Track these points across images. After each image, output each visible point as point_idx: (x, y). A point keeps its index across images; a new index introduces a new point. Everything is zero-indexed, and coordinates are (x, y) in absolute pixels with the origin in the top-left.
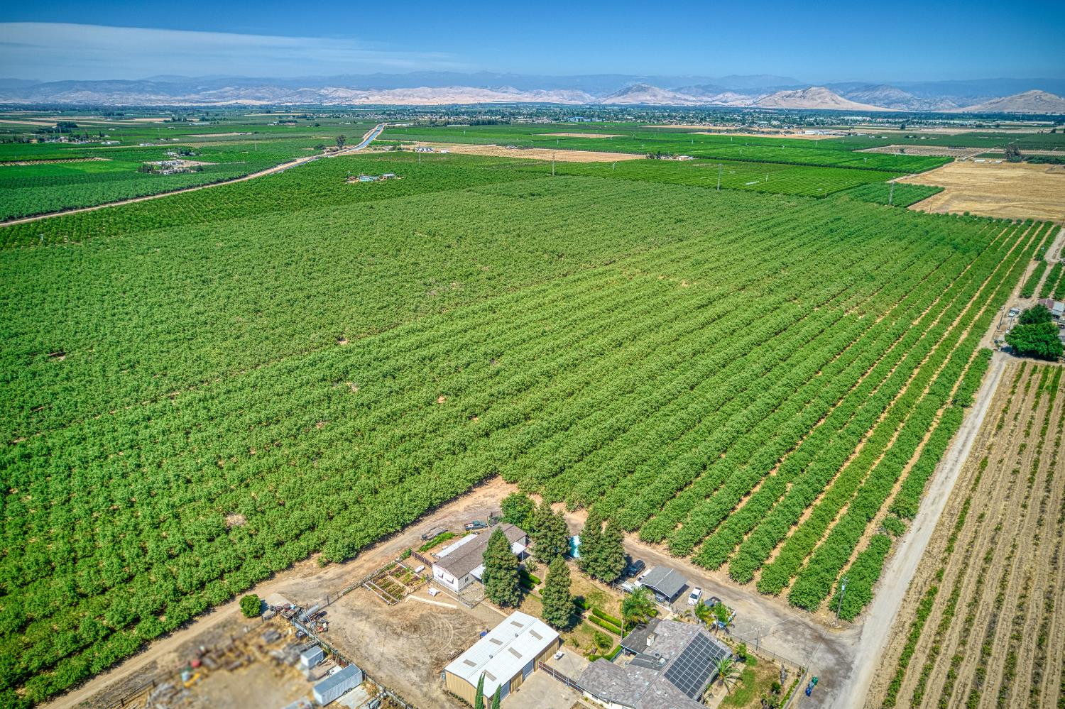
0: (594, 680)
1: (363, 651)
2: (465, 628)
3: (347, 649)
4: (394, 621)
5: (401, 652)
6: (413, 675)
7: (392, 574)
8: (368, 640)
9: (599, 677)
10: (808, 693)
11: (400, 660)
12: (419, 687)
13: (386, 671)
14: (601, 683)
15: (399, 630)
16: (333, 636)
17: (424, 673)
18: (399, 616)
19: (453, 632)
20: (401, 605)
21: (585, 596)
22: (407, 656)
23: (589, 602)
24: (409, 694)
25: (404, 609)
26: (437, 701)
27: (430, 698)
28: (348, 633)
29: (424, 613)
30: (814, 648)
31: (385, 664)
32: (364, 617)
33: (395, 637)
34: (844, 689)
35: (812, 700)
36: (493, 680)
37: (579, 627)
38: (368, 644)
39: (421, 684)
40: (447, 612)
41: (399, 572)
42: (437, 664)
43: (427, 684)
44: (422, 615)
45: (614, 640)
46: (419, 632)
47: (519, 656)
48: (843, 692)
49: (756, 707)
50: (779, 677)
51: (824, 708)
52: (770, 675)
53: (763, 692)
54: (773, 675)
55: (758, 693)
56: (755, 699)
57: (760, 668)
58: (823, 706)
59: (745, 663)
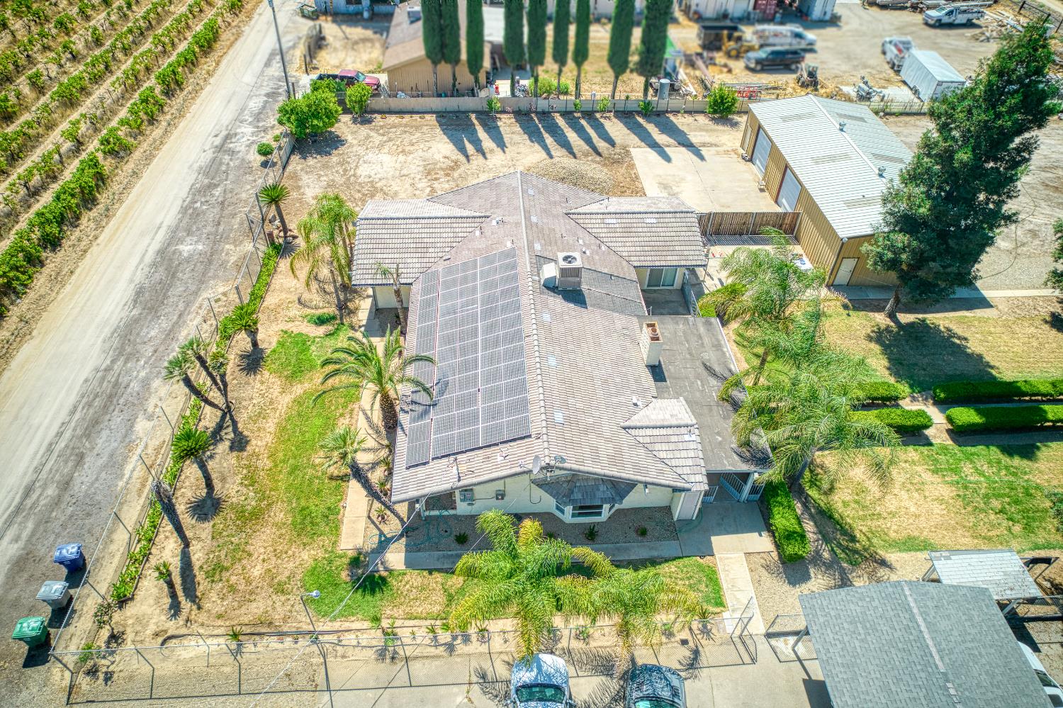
49: (261, 415)
50: (200, 576)
51: (16, 539)
52: (238, 566)
53: (251, 480)
54: (225, 575)
55: (265, 463)
56: (269, 439)
57: (283, 578)
58: (21, 544)
59: (346, 561)
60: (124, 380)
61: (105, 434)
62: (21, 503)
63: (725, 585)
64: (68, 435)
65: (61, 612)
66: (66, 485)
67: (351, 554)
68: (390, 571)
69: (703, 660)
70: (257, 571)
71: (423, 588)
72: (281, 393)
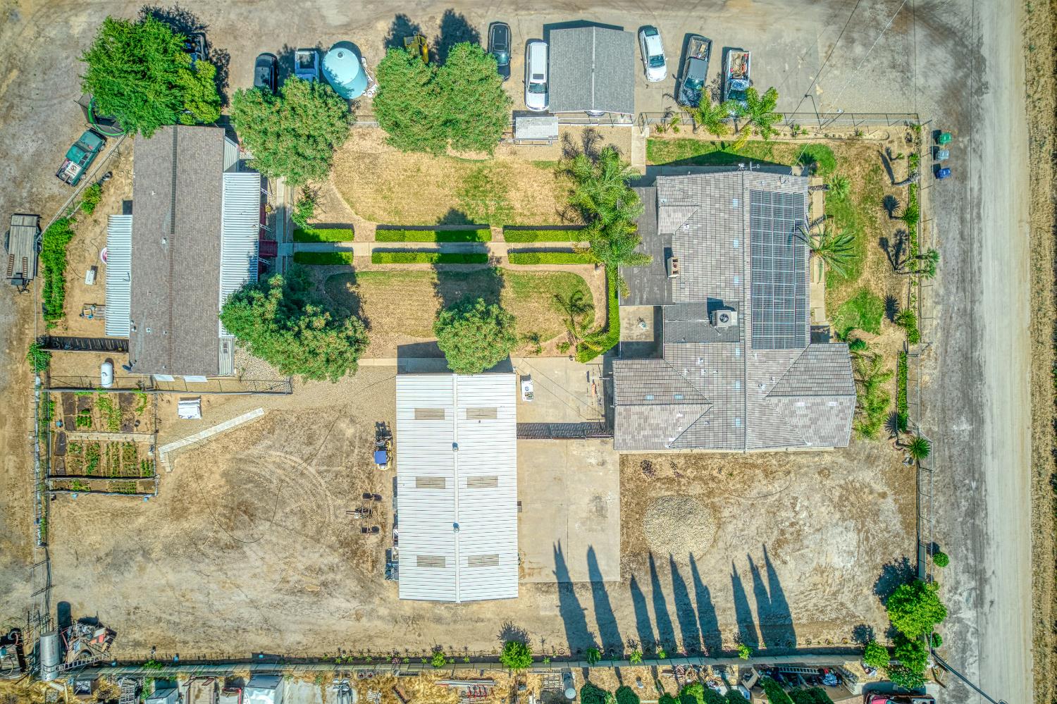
0: (640, 428)
1: (216, 621)
2: (323, 446)
3: (189, 638)
4: (195, 523)
5: (277, 577)
6: (339, 602)
7: (71, 426)
8: (200, 597)
9: (646, 419)
10: (937, 171)
11: (292, 592)
12: (371, 614)
13: (293, 627)
14: (657, 427)
15: (224, 537)
16: (137, 635)
17: (352, 585)
18: (194, 508)
19: (312, 470)
20: (167, 485)
21: (456, 203)
22: (294, 578)
23: (477, 211)
24: (370, 638)
25: (181, 486)
26: (421, 617)
27: (406, 619)
28: (152, 608)
29: (223, 467)
30: (907, 51)
31: (276, 616)
32: (139, 558)
33: (234, 554)
34: (987, 123)
35: (949, 182)
36: (496, 563)
37: (507, 293)
38: (210, 606)
39: (368, 607)
40: (255, 433)
41: (80, 413)
42: (354, 553)
43: (376, 600)
44: (225, 474)
45: (585, 277)
46: (259, 514)
47: (492, 482)
48: (988, 131)
49: (878, 263)
50: (882, 167)
51: (971, 190)
52: (867, 172)
53: (872, 221)
54: (871, 168)
55: (868, 230)
56: (869, 247)
57: (845, 165)
58: (969, 187)
59: (818, 172)
60: (961, 294)
61: (957, 254)
62: (979, 209)
63: (645, 150)
64: (975, 253)
65: (935, 152)
66: (962, 220)
67: (817, 175)
68: (798, 165)
69: (662, 115)
70: (857, 169)
71: (782, 156)
72: (869, 281)
